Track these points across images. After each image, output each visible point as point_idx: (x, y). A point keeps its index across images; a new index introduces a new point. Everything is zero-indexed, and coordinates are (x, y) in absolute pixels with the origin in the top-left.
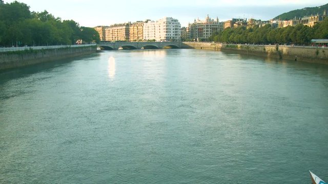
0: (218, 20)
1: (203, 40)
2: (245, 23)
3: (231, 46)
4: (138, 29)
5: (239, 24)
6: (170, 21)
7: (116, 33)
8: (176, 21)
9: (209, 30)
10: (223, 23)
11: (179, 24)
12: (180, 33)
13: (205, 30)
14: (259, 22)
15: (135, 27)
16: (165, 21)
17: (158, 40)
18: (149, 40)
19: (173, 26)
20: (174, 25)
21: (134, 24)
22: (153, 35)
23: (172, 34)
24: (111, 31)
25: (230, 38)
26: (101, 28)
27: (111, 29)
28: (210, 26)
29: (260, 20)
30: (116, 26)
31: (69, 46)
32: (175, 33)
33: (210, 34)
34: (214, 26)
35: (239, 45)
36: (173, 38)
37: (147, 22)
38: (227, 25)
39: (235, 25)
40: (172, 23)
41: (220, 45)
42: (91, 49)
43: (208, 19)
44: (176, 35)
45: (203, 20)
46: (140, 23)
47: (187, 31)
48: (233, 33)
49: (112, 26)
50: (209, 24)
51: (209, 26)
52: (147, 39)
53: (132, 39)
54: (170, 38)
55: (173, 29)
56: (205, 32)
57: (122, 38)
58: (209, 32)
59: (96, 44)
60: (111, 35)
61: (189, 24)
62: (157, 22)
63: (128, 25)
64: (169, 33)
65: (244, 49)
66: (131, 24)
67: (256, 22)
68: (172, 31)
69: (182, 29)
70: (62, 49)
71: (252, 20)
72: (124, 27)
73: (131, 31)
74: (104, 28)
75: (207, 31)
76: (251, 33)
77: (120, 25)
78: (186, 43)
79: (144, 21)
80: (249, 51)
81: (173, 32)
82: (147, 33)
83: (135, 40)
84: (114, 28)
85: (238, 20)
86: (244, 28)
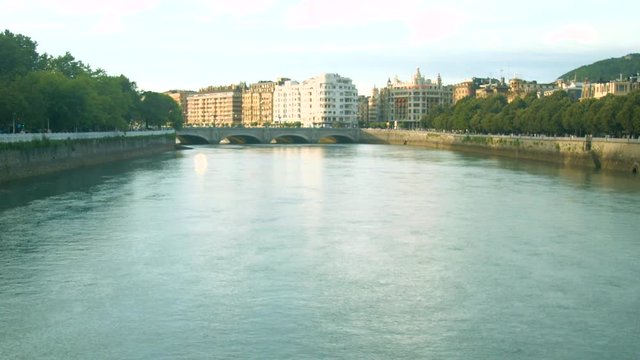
0: (440, 80)
1: (407, 126)
2: (503, 88)
3: (475, 139)
4: (261, 99)
5: (489, 90)
6: (334, 81)
7: (213, 106)
8: (347, 81)
9: (421, 102)
10: (452, 88)
11: (354, 88)
12: (356, 110)
13: (412, 102)
14: (532, 86)
15: (256, 95)
16: (324, 81)
17: (307, 124)
18: (286, 124)
19: (341, 94)
20: (343, 90)
21: (254, 87)
22: (296, 113)
23: (338, 112)
24: (200, 102)
25: (472, 121)
26: (178, 95)
27: (201, 98)
28: (424, 93)
29: (535, 82)
30: (211, 90)
31: (121, 134)
32: (344, 109)
33: (423, 111)
34: (432, 93)
35: (496, 138)
36: (341, 119)
37: (281, 83)
38: (461, 94)
39: (478, 91)
40: (338, 86)
41: (450, 137)
42: (164, 141)
43: (419, 79)
44: (347, 112)
45: (408, 81)
46: (265, 86)
47: (370, 104)
48: (479, 111)
49: (203, 92)
50: (420, 90)
51: (421, 95)
52: (283, 120)
53: (247, 122)
54: (334, 119)
55: (341, 100)
56: (412, 108)
57: (226, 118)
58: (420, 108)
59: (173, 131)
60: (200, 111)
61: (376, 90)
62: (305, 83)
63: (239, 90)
64: (331, 109)
65: (508, 145)
66: (246, 88)
67: (525, 86)
68: (338, 104)
69: (359, 100)
70: (108, 140)
71: (518, 82)
72: (231, 94)
73: (246, 104)
74: (185, 94)
75: (415, 105)
76: (522, 110)
77: (222, 90)
78: (370, 130)
79: (276, 80)
80: (519, 151)
81: (341, 107)
82: (282, 109)
83: (256, 124)
84: (208, 96)
85: (486, 81)
86: (503, 100)
